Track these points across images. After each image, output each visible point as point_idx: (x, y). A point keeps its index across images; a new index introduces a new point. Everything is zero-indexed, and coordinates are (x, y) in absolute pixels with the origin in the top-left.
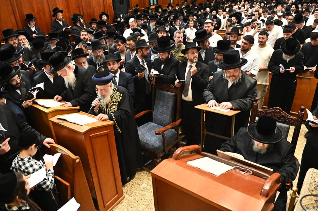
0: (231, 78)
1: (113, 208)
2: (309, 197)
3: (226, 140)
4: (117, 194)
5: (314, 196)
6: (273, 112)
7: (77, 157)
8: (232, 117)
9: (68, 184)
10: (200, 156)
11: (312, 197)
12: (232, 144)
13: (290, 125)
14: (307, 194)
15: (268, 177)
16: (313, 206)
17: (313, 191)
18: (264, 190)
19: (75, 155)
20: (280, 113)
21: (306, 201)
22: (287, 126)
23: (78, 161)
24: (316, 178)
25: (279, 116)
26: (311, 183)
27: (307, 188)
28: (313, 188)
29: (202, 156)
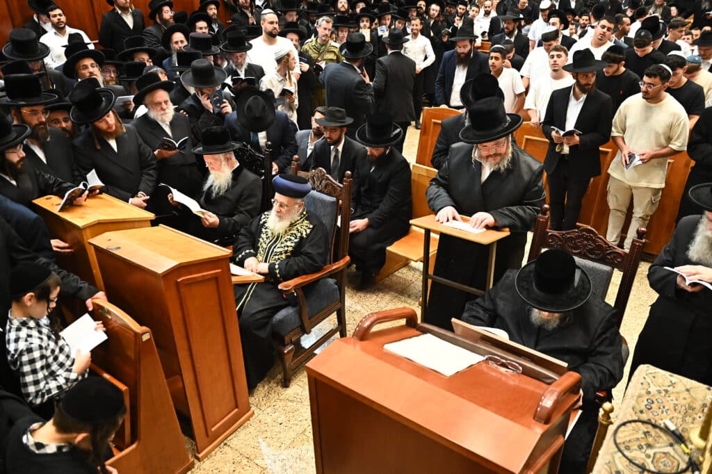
0: (490, 159)
1: (226, 438)
2: (633, 424)
3: (476, 297)
4: (237, 407)
5: (643, 422)
6: (578, 237)
7: (145, 328)
8: (490, 246)
9: (123, 387)
10: (414, 331)
11: (640, 424)
12: (487, 304)
13: (613, 266)
14: (630, 419)
15: (555, 380)
16: (638, 443)
17: (641, 412)
18: (543, 408)
19: (141, 324)
20: (594, 241)
21: (626, 433)
22: (606, 268)
23: (146, 337)
24: (651, 385)
25: (591, 246)
26: (640, 396)
27: (631, 405)
28: (643, 407)
29: (418, 333)
